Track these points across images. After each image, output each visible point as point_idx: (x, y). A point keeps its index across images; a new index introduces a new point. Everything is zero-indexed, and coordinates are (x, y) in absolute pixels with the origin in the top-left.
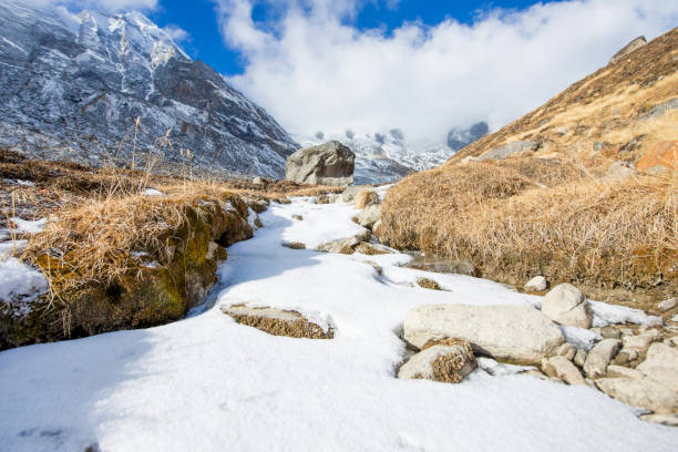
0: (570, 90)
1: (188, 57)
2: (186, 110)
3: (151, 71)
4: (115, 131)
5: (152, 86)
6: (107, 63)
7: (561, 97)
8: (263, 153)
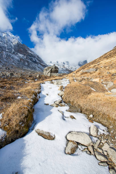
0: (105, 55)
1: (21, 43)
2: (21, 55)
3: (13, 46)
4: (5, 60)
5: (13, 50)
6: (3, 44)
7: (102, 56)
8: (38, 66)
